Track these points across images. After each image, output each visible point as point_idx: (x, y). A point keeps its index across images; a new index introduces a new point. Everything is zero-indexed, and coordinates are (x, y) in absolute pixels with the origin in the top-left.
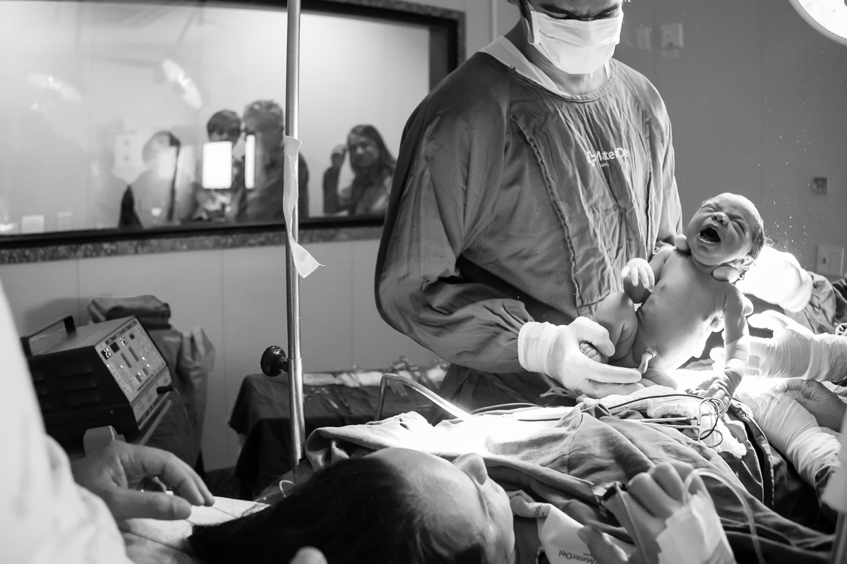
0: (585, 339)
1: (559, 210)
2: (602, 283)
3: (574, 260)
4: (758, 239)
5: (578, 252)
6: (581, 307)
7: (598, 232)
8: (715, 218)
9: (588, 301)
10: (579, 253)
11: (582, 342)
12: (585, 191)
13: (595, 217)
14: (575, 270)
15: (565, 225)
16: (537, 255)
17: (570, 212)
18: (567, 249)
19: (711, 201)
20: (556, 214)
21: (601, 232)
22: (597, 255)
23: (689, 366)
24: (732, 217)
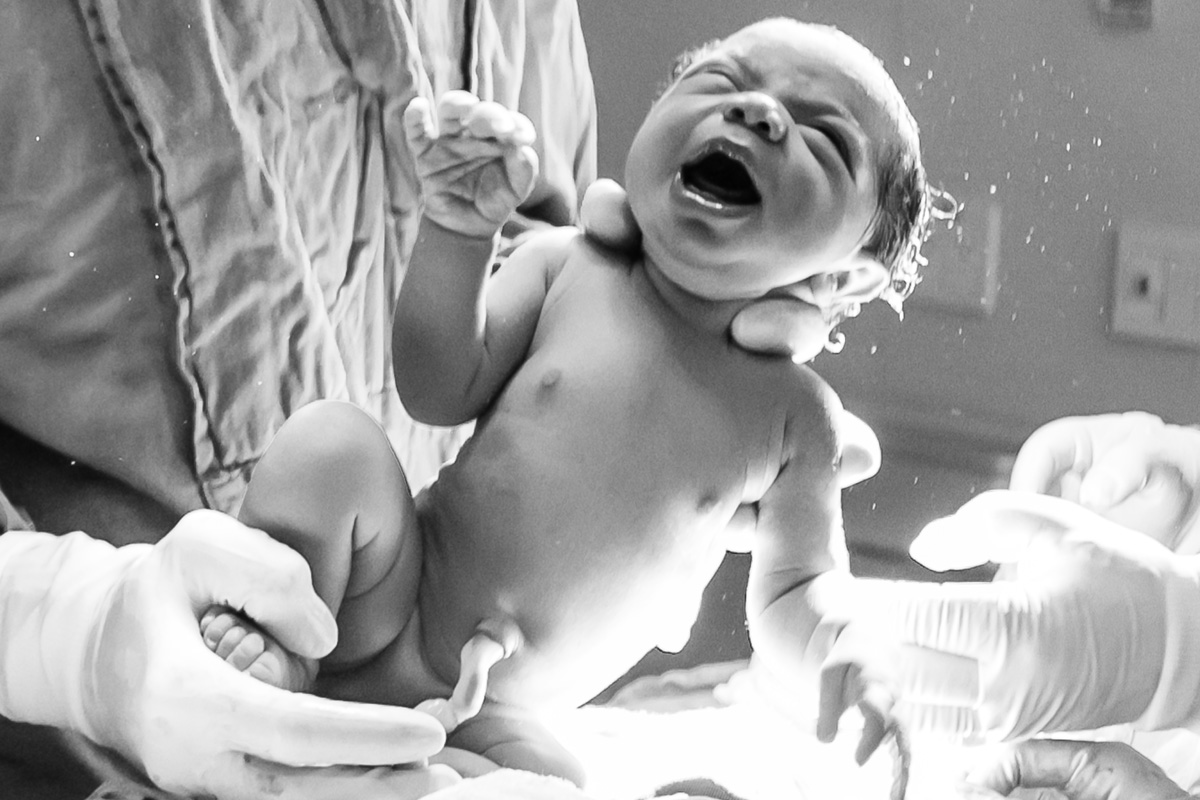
0: (220, 598)
1: (129, 102)
2: (293, 380)
3: (186, 291)
4: (901, 194)
5: (201, 260)
6: (212, 472)
7: (277, 186)
8: (737, 116)
9: (240, 447)
10: (207, 269)
11: (206, 610)
12: (227, 26)
13: (265, 131)
14: (193, 332)
15: (152, 157)
16: (44, 273)
17: (172, 111)
18: (158, 251)
19: (720, 51)
20: (117, 117)
21: (291, 184)
22: (275, 274)
23: (627, 692)
24: (803, 111)
